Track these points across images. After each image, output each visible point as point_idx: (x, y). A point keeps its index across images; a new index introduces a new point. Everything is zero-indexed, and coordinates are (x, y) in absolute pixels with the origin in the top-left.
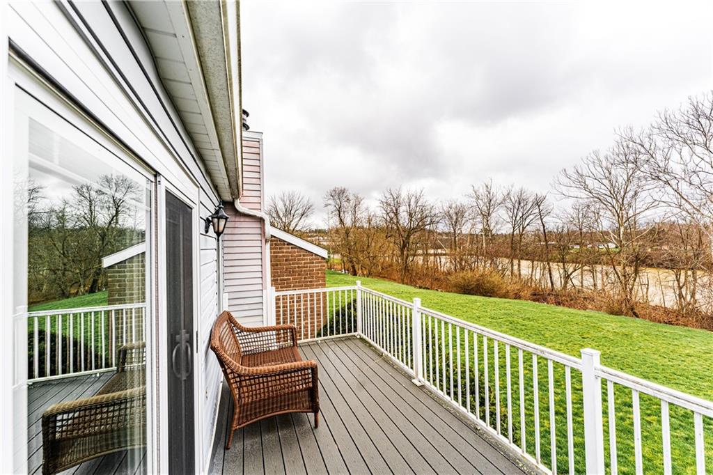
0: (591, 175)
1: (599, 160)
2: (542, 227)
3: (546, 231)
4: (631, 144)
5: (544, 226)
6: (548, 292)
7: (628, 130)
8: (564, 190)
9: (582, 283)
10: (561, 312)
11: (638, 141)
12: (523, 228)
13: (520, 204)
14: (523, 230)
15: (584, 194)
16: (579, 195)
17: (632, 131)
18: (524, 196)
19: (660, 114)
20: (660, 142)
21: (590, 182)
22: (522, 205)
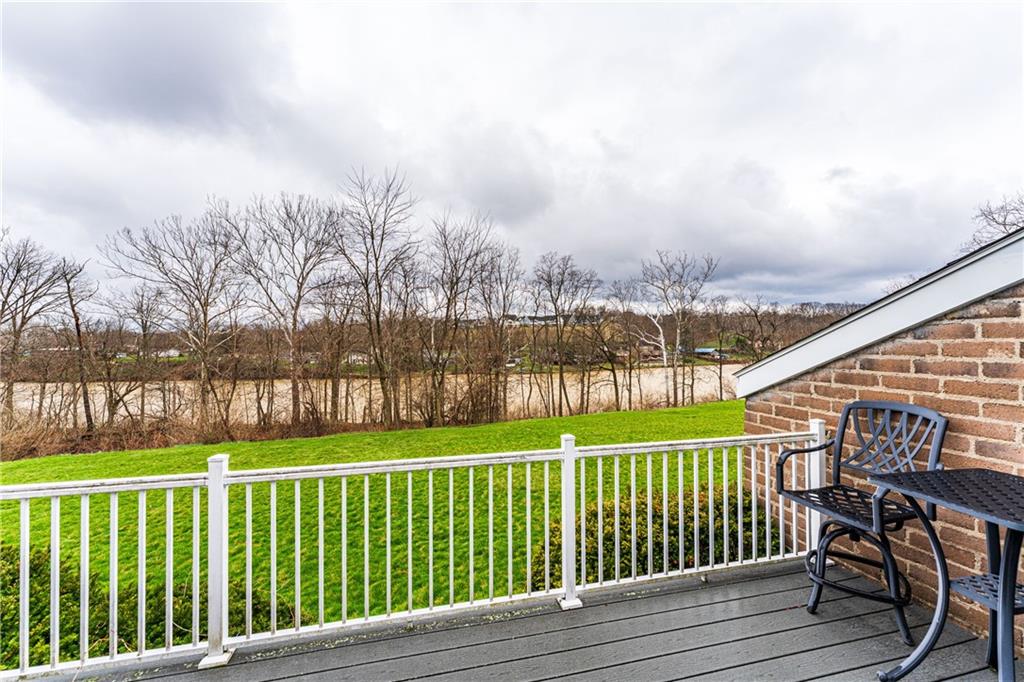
0: (167, 250)
1: (179, 230)
2: (73, 320)
3: (83, 329)
4: (225, 223)
5: (77, 320)
6: (81, 434)
7: (224, 204)
8: (124, 262)
9: (142, 410)
10: (143, 457)
11: (233, 221)
12: (25, 320)
13: (18, 271)
14: (23, 324)
15: (157, 275)
16: (149, 275)
17: (227, 206)
18: (32, 257)
19: (256, 199)
20: (254, 232)
21: (167, 259)
22: (24, 274)
